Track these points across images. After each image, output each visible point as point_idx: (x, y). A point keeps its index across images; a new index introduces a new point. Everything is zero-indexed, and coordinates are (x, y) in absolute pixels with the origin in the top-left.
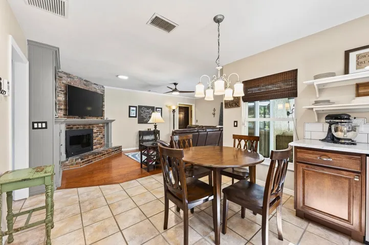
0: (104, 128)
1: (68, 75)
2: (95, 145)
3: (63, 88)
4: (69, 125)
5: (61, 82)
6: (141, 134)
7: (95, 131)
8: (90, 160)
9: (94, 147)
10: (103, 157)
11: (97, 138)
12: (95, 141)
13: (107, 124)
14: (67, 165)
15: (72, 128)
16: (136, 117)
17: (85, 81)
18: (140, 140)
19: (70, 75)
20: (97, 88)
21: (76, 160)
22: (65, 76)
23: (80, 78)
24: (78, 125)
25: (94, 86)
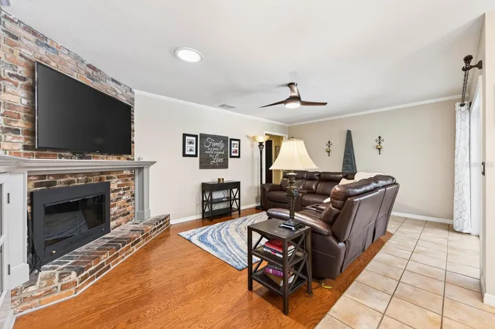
0: (133, 179)
1: (41, 39)
2: (113, 219)
3: (22, 71)
4: (43, 177)
5: (17, 52)
6: (206, 188)
7: (113, 186)
8: (103, 264)
9: (113, 224)
10: (135, 249)
11: (119, 203)
12: (113, 210)
13: (141, 169)
14: (33, 298)
15: (54, 183)
16: (196, 156)
17: (89, 66)
18: (203, 201)
19: (46, 39)
20: (120, 92)
21: (61, 276)
22: (33, 38)
23: (77, 57)
24: (72, 175)
25: (113, 85)
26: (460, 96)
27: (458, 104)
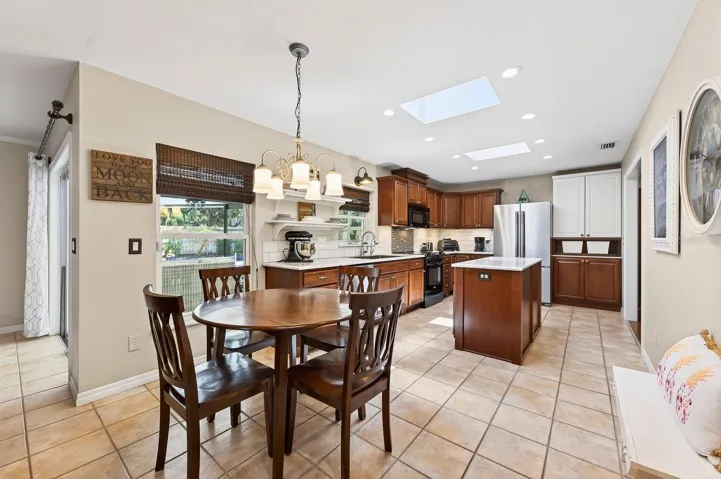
26: (39, 145)
27: (31, 155)
